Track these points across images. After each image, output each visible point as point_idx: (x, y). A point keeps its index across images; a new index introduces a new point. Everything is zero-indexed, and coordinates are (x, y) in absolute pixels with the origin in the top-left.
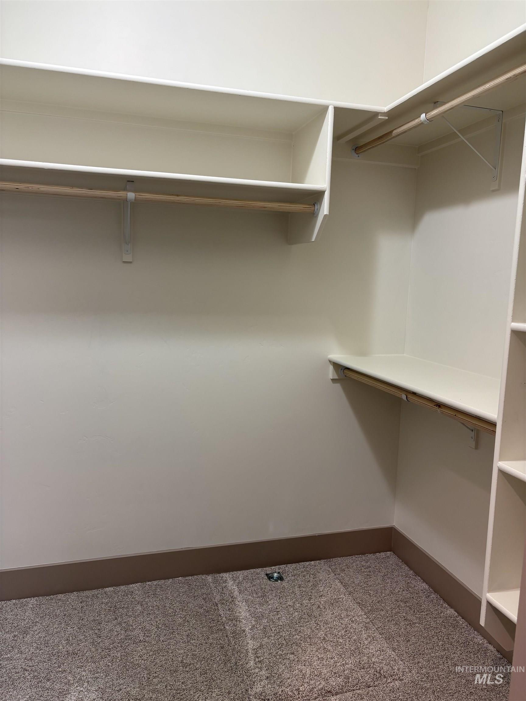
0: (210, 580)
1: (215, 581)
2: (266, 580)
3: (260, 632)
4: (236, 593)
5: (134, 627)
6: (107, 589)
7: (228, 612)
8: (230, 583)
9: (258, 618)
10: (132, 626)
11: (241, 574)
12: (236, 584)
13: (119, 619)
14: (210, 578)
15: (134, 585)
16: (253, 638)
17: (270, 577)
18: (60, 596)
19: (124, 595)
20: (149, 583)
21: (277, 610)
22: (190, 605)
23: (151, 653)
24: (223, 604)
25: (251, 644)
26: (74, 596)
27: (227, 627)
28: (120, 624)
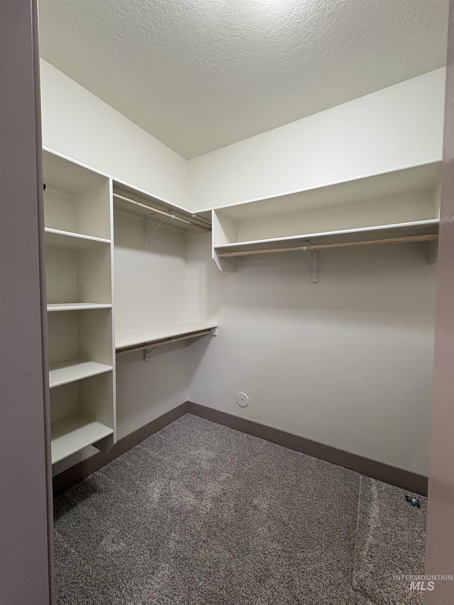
0: (361, 479)
1: (364, 481)
2: (403, 500)
3: (381, 534)
4: (375, 497)
7: (363, 506)
8: (374, 488)
9: (385, 524)
10: (302, 480)
11: (385, 486)
12: (378, 491)
14: (361, 477)
15: (314, 458)
16: (374, 535)
17: (408, 500)
19: (306, 461)
22: (340, 487)
23: (304, 502)
24: (362, 498)
26: (283, 448)
27: (358, 516)
28: (296, 475)
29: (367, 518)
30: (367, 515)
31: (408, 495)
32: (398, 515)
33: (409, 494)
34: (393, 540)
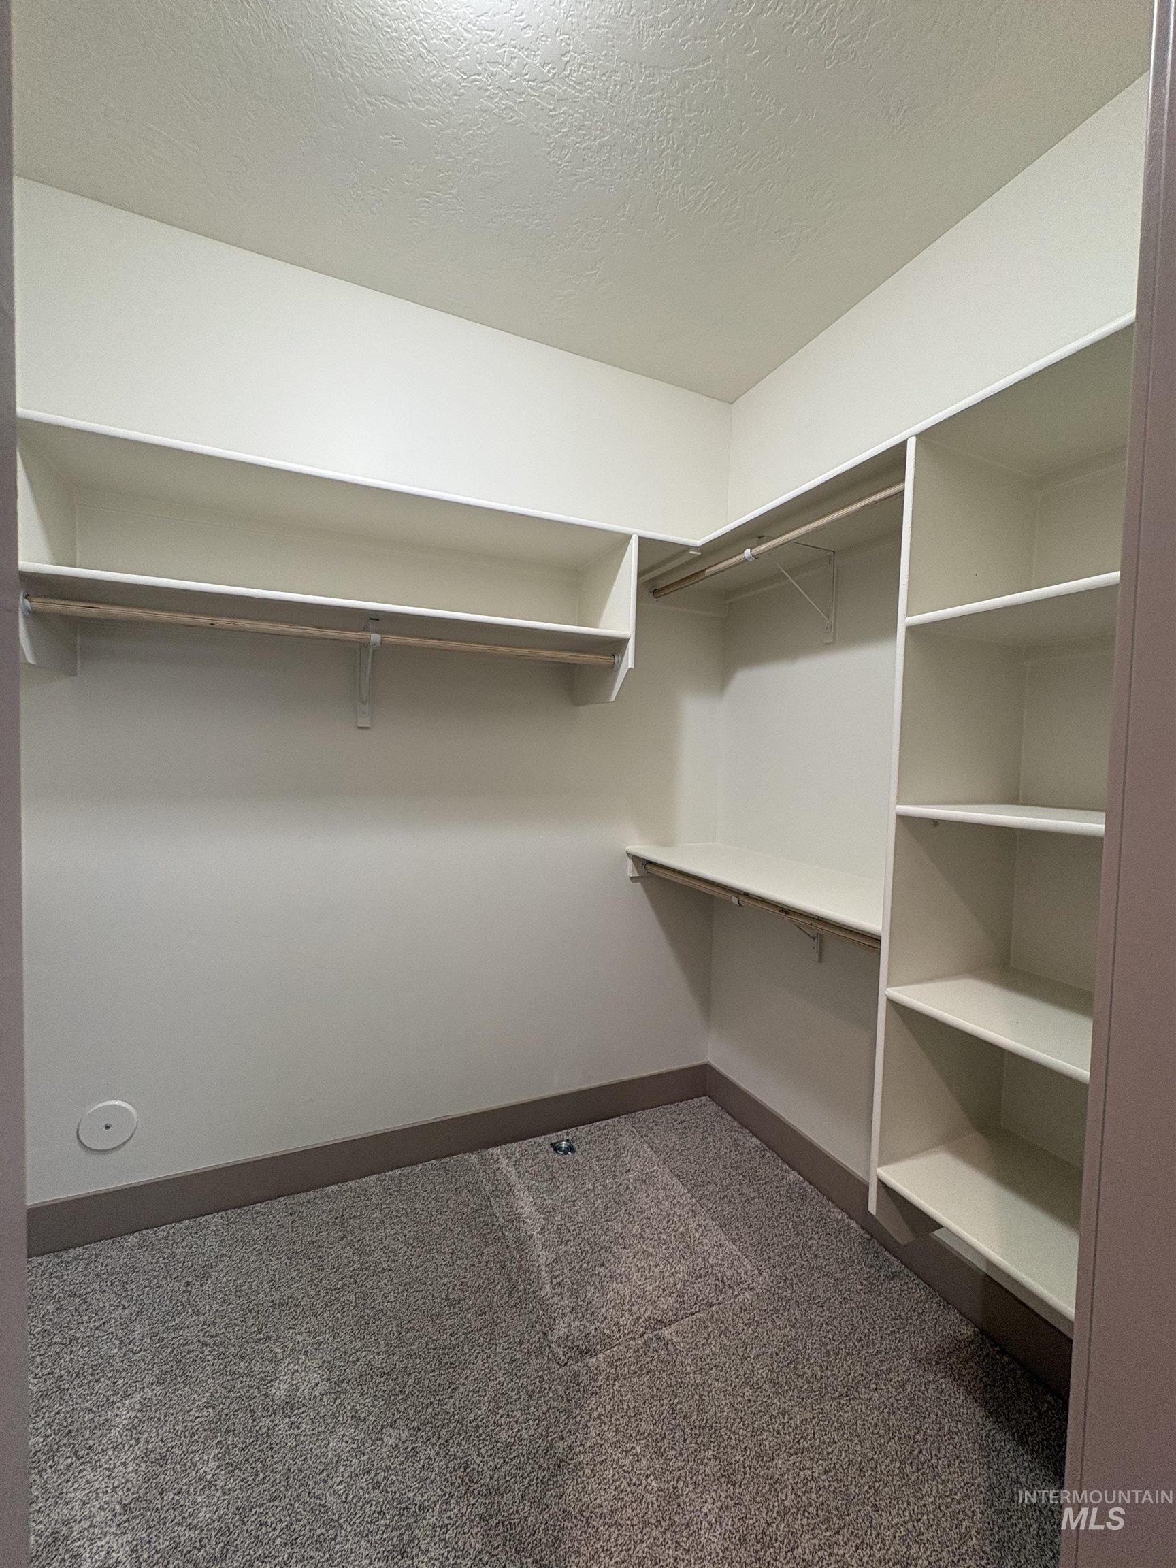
0: (476, 1160)
1: (483, 1161)
2: (552, 1154)
3: (553, 1235)
4: (514, 1178)
5: (373, 1248)
6: (329, 1189)
7: (506, 1209)
8: (504, 1162)
9: (548, 1213)
11: (515, 1147)
12: (513, 1164)
13: (350, 1237)
14: (474, 1158)
16: (545, 1246)
17: (556, 1147)
18: (258, 1207)
20: (390, 1173)
21: (573, 1199)
22: (451, 1203)
24: (497, 1196)
25: (543, 1257)
27: (507, 1234)
29: (522, 1225)
30: (518, 1218)
31: (553, 1141)
32: (558, 1184)
33: (553, 1137)
34: (572, 1229)
